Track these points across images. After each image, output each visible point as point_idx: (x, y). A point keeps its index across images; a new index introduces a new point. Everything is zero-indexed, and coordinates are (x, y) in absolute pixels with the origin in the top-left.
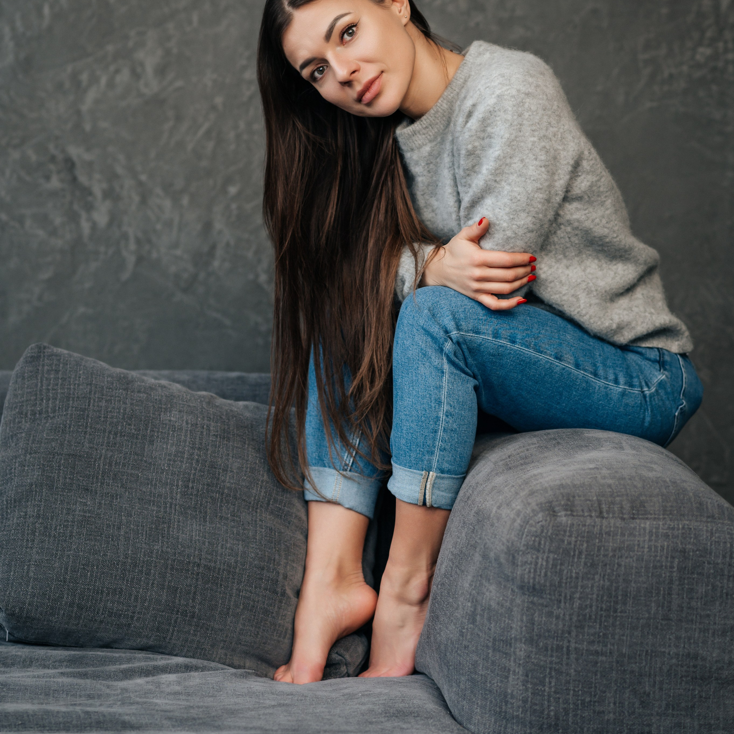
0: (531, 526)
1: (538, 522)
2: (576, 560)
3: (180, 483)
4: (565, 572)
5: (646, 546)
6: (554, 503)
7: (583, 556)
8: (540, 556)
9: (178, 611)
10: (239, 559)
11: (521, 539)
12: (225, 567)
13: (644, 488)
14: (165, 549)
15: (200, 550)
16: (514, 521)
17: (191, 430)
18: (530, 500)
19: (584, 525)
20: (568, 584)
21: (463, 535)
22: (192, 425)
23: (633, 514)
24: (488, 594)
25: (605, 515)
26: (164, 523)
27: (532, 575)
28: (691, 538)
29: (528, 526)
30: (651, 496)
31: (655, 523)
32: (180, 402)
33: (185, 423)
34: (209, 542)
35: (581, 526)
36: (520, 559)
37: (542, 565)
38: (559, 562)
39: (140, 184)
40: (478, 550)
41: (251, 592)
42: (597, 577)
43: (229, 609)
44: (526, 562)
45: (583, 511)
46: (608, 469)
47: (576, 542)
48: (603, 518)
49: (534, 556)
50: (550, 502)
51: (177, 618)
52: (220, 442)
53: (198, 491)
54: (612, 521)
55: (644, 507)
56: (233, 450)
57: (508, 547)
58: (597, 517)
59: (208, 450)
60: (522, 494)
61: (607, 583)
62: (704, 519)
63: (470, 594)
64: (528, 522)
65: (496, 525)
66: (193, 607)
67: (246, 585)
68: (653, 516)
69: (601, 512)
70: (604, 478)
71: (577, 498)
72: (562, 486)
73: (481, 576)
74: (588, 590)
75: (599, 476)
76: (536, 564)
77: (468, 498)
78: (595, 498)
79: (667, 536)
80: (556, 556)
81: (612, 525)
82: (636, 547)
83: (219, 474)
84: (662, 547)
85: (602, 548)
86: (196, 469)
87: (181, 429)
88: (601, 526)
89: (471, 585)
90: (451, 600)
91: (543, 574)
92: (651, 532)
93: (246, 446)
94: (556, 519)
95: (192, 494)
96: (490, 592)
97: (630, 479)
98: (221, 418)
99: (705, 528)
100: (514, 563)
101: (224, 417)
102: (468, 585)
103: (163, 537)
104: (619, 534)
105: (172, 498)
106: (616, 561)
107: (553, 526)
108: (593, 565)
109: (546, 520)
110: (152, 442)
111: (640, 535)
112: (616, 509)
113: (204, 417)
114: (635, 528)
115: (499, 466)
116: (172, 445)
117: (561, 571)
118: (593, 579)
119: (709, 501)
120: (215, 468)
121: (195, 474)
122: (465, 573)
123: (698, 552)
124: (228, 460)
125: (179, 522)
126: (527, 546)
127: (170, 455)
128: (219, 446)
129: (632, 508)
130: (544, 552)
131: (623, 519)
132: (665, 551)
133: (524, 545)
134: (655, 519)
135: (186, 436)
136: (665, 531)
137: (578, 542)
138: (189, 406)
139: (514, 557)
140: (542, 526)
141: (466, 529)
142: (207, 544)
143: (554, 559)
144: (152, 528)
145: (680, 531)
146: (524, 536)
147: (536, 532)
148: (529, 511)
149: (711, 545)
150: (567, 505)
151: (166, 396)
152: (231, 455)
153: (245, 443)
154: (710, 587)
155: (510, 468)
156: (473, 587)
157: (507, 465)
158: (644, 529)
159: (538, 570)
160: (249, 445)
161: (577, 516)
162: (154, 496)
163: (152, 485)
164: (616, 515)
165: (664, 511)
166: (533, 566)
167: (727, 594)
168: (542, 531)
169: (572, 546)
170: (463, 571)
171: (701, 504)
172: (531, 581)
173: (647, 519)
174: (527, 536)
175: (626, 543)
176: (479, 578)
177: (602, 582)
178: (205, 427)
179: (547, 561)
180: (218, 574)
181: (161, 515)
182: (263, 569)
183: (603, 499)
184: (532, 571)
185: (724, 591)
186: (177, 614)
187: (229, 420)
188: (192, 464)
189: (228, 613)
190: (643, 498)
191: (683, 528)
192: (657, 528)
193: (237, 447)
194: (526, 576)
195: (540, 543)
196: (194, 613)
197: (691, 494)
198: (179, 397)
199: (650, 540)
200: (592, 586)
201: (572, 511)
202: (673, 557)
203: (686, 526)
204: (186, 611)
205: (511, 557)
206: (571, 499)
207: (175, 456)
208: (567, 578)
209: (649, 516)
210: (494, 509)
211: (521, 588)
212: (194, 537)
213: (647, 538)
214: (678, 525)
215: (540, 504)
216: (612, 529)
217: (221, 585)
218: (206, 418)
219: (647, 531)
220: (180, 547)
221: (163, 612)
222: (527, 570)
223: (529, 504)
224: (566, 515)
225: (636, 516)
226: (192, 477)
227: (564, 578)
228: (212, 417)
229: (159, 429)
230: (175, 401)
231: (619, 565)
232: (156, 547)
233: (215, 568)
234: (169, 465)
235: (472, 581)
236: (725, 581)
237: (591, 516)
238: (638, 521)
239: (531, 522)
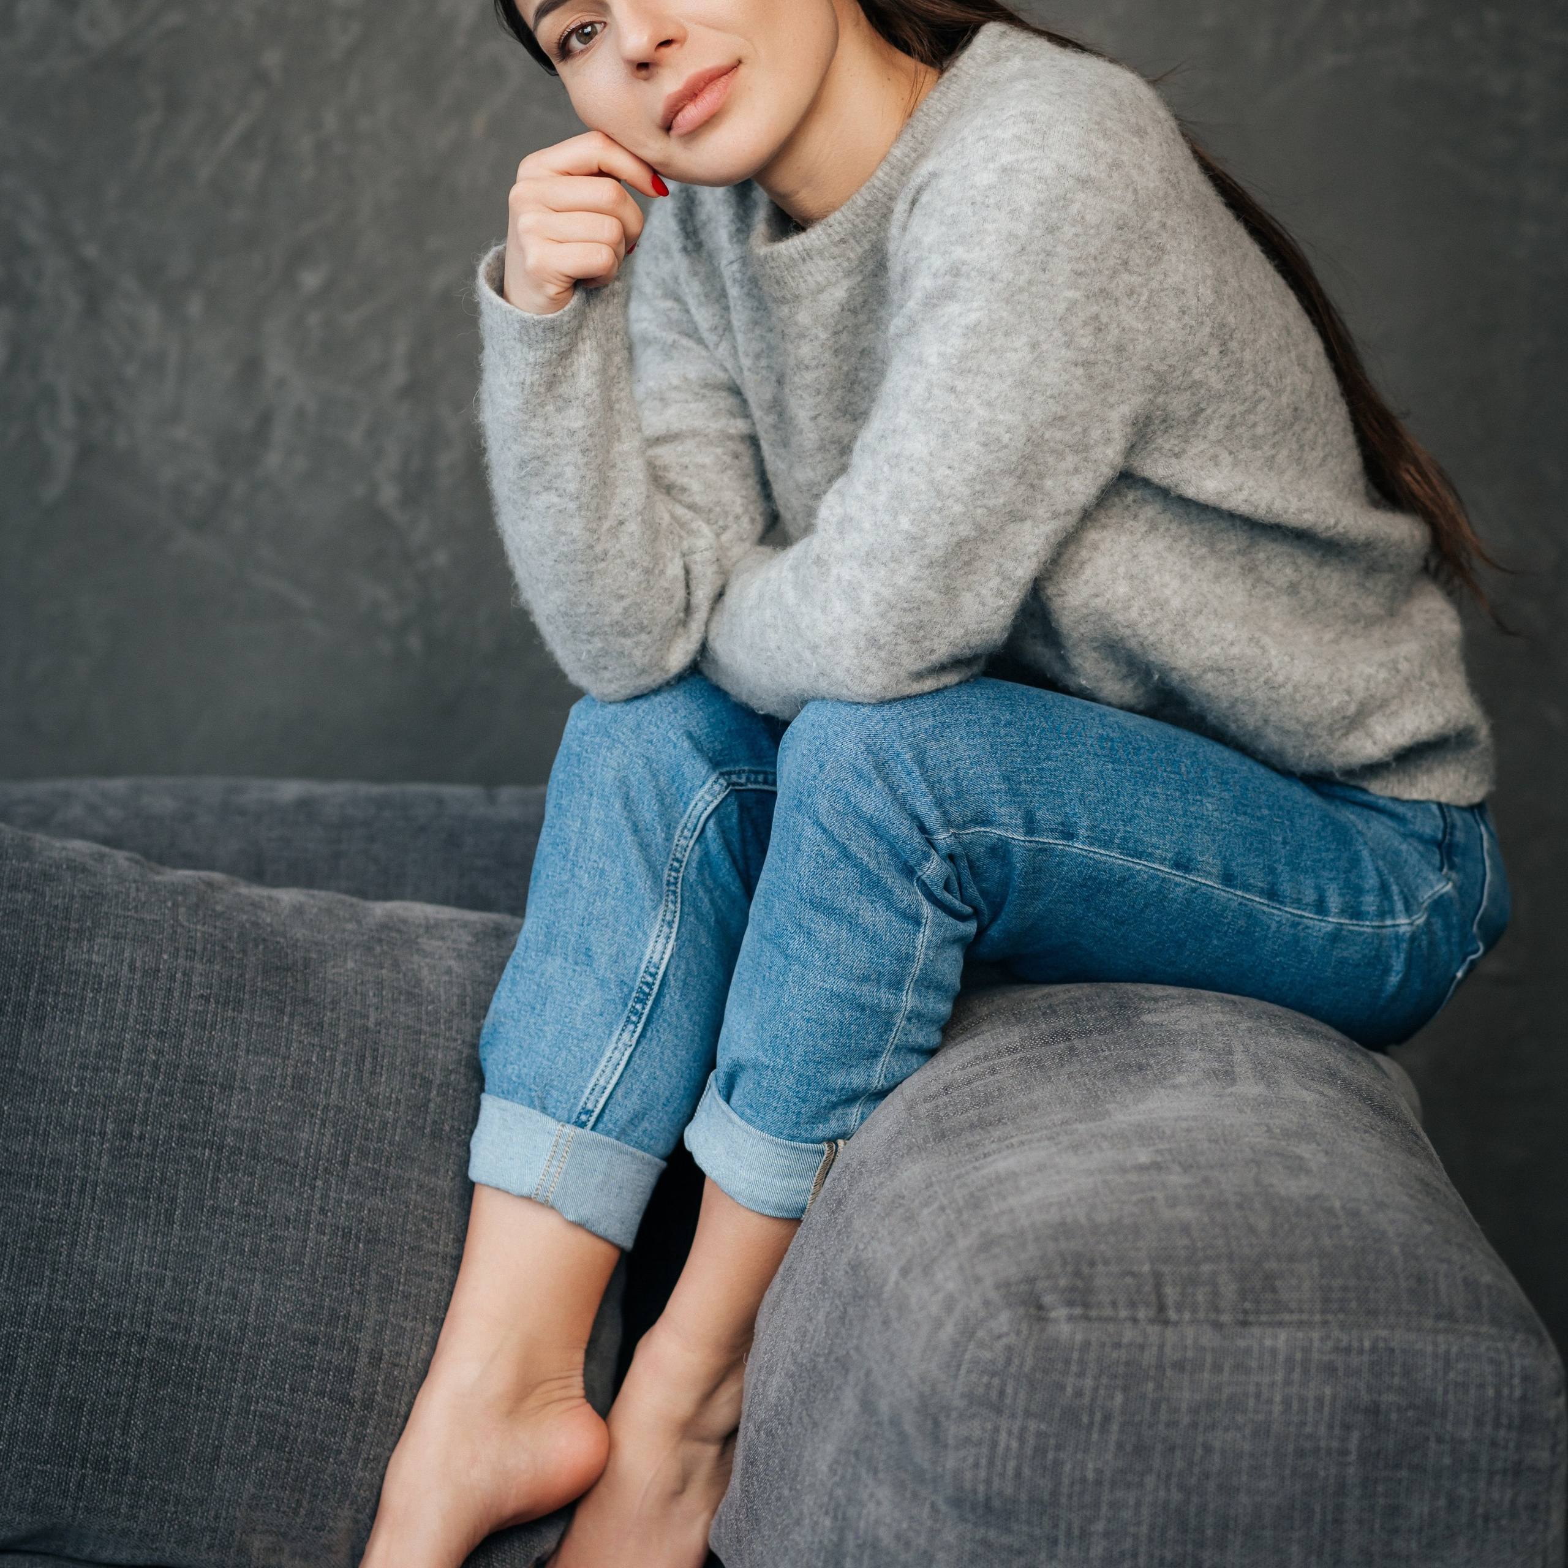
0: (981, 1345)
1: (999, 1337)
2: (1095, 1436)
3: (110, 1127)
4: (1068, 1467)
5: (1278, 1398)
6: (1040, 1285)
7: (1115, 1427)
8: (1004, 1424)
9: (85, 1459)
10: (251, 1318)
11: (956, 1377)
12: (214, 1342)
13: (1274, 1234)
14: (56, 1302)
15: (150, 1301)
16: (938, 1324)
17: (140, 988)
18: (981, 1270)
19: (1117, 1345)
20: (1075, 1498)
21: (821, 1317)
22: (145, 973)
23: (1245, 1312)
24: (871, 1506)
25: (1173, 1315)
26: (60, 1233)
27: (983, 1474)
28: (1393, 1375)
29: (972, 1346)
30: (1291, 1258)
31: (1300, 1335)
32: (121, 912)
33: (126, 968)
34: (174, 1279)
35: (1108, 1349)
36: (953, 1431)
37: (1008, 1448)
38: (1052, 1441)
39: (83, 266)
40: (851, 1377)
41: (279, 1402)
42: (1150, 1481)
43: (219, 1448)
44: (967, 1440)
45: (1114, 1304)
46: (1186, 1169)
47: (1096, 1389)
48: (1166, 1322)
49: (989, 1426)
50: (1031, 1280)
51: (84, 1476)
52: (215, 1014)
53: (156, 1145)
54: (1190, 1332)
55: (1274, 1290)
56: (249, 1032)
57: (921, 1396)
58: (1152, 1321)
59: (182, 1036)
60: (962, 1243)
61: (1176, 1496)
62: (1428, 1323)
63: (831, 1496)
64: (973, 1333)
65: (896, 1325)
66: (126, 1447)
67: (266, 1385)
68: (1295, 1317)
69: (1162, 1308)
70: (1173, 1202)
71: (1100, 1268)
72: (1064, 1230)
73: (856, 1453)
74: (1127, 1514)
75: (1160, 1196)
76: (994, 1445)
77: (840, 1202)
78: (1146, 1268)
79: (1330, 1369)
80: (1043, 1427)
81: (1189, 1342)
82: (1251, 1402)
83: (211, 1098)
84: (1320, 1401)
85: (1164, 1406)
86: (151, 1088)
87: (115, 985)
88: (1161, 1347)
89: (833, 1471)
90: (786, 1492)
91: (1010, 1472)
92: (1289, 1360)
93: (286, 1019)
94: (1043, 1330)
95: (138, 1155)
96: (879, 1503)
97: (1240, 1206)
98: (224, 947)
99: (1430, 1348)
100: (936, 1438)
101: (232, 946)
102: (825, 1468)
103: (54, 1271)
104: (1208, 1365)
105: (86, 1167)
106: (1200, 1439)
107: (1037, 1348)
108: (1140, 1450)
109: (1018, 1333)
110: (39, 1022)
111: (1261, 1368)
112: (1200, 1298)
113: (177, 949)
114: (1248, 1351)
115: (917, 1118)
116: (91, 1029)
117: (1058, 1463)
118: (1141, 1485)
119: (1444, 1267)
120: (201, 1082)
121: (147, 1102)
122: (821, 1431)
123: (1410, 1413)
124: (234, 1059)
125: (100, 1228)
126: (970, 1397)
127: (84, 1054)
128: (213, 1026)
129: (1243, 1294)
130: (1013, 1416)
131: (1217, 1326)
132: (1326, 1409)
133: (963, 1396)
134: (1300, 1324)
135: (127, 1002)
136: (1326, 1358)
137: (1102, 1392)
138: (141, 921)
139: (936, 1423)
140: (1009, 1348)
141: (827, 1303)
142: (168, 1283)
143: (1039, 1434)
144: (28, 1249)
145: (1366, 1358)
146: (963, 1371)
147: (993, 1362)
148: (975, 1302)
149: (1446, 1392)
150: (1073, 1289)
151: (84, 896)
152: (243, 1046)
153: (282, 1012)
154: (1442, 1502)
155: (943, 1136)
156: (837, 1478)
157: (938, 1119)
158: (1274, 1352)
159: (998, 1462)
160: (292, 1015)
161: (1100, 1319)
162: (41, 1164)
163: (36, 1134)
164: (1201, 1315)
165: (1326, 1300)
166: (985, 1450)
167: (1486, 1518)
168: (1009, 1362)
169: (1086, 1400)
170: (815, 1425)
171: (1420, 1280)
172: (981, 1488)
173: (1280, 1324)
174: (969, 1372)
175: (1227, 1391)
176: (853, 1460)
177: (1162, 1493)
178: (179, 975)
179: (1022, 1440)
180: (194, 1360)
181: (54, 1212)
182: (314, 1342)
183: (1166, 1269)
184: (983, 1462)
185: (1480, 1510)
186: (83, 1467)
187: (244, 951)
188: (140, 1075)
189: (217, 1458)
190: (1271, 1265)
191: (1374, 1349)
192: (1307, 1350)
193: (260, 1025)
194: (968, 1475)
195: (1002, 1393)
196: (127, 1462)
197: (1396, 1250)
198: (116, 896)
199: (1288, 1382)
200: (1138, 1504)
201: (1086, 1305)
202: (1347, 1427)
203: (1381, 1345)
204: (107, 1457)
205: (929, 1424)
206: (1086, 1270)
207: (99, 1055)
208: (1072, 1484)
209: (1287, 1317)
210: (894, 1276)
211: (957, 1502)
212: (136, 1266)
213: (1279, 1377)
214: (1361, 1340)
215: (1003, 1285)
216: (1190, 1354)
217: (199, 1389)
218: (182, 953)
219: (1281, 1358)
220: (96, 1294)
221: (46, 1462)
222: (970, 1460)
223: (978, 1280)
224: (1070, 1318)
225: (1251, 1318)
226: (140, 1107)
227: (1066, 1481)
228: (199, 948)
229: (58, 986)
230: (105, 909)
231: (1208, 1449)
232: (33, 1299)
233: (185, 1345)
234: (81, 1083)
235: (836, 1461)
236: (1482, 1484)
237: (1135, 1320)
238: (1256, 1331)
239: (981, 1334)
